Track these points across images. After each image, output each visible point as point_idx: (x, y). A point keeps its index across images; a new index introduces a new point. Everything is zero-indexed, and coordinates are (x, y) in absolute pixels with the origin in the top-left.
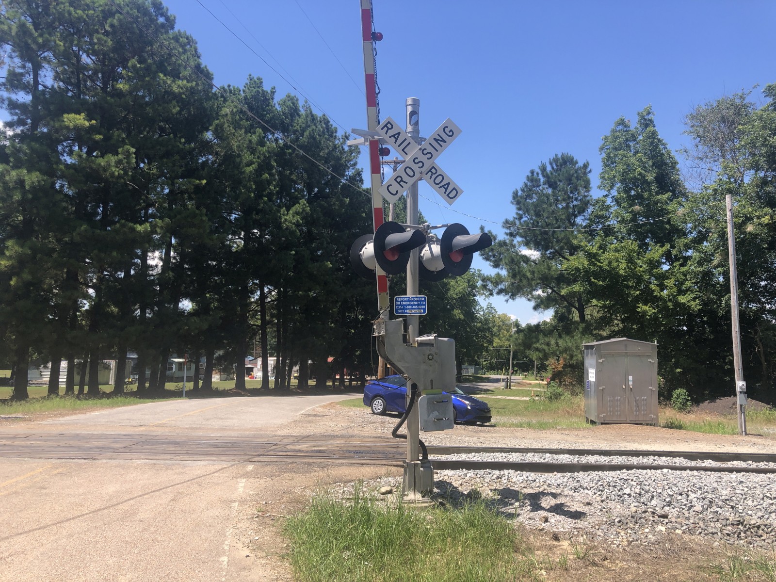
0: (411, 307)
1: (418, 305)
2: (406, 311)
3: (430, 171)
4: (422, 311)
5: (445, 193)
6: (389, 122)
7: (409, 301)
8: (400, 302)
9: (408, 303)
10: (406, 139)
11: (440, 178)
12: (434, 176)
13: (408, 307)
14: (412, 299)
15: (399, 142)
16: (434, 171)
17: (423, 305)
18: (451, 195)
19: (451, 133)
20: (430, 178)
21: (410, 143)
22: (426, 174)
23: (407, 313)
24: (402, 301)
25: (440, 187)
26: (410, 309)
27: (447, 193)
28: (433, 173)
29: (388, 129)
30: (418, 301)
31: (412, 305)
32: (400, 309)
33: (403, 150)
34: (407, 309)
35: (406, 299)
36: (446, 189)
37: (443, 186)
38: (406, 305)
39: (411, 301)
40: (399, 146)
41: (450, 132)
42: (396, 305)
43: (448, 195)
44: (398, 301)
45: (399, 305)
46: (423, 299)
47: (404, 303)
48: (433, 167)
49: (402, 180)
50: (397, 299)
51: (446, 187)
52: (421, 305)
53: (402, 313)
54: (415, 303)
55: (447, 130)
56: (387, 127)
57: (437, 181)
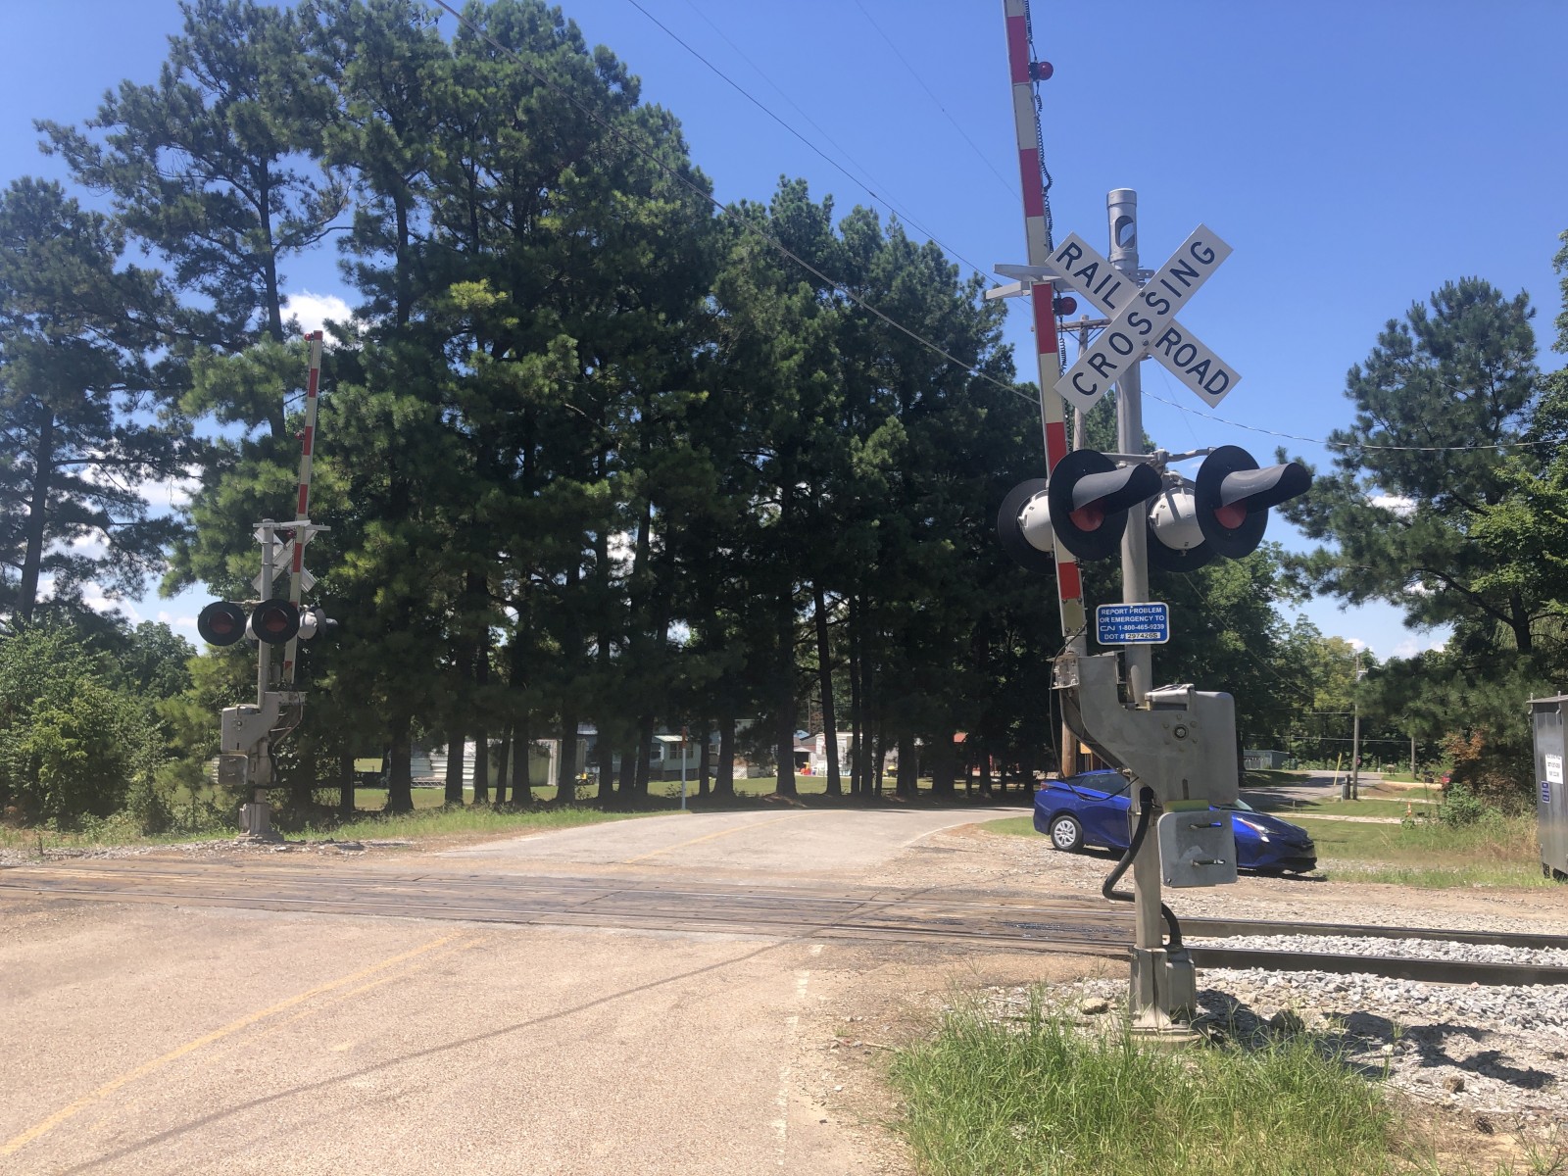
0: (1133, 627)
1: (1149, 623)
2: (1122, 636)
3: (1165, 338)
4: (1159, 634)
5: (1200, 382)
6: (1073, 245)
7: (1129, 615)
8: (1110, 616)
9: (1127, 619)
10: (1110, 276)
11: (1188, 352)
12: (1175, 349)
13: (1126, 628)
14: (1136, 611)
15: (1096, 282)
16: (1173, 337)
17: (1160, 622)
18: (1214, 387)
19: (1209, 256)
20: (1167, 354)
21: (1119, 284)
22: (1158, 345)
23: (1124, 640)
24: (1113, 615)
25: (1188, 372)
26: (1131, 631)
27: (1205, 382)
28: (1171, 343)
29: (1072, 258)
30: (1148, 614)
31: (1136, 624)
32: (1110, 632)
33: (1105, 299)
34: (1125, 632)
35: (1121, 611)
36: (1203, 375)
37: (1196, 369)
38: (1123, 624)
39: (1133, 614)
40: (1096, 292)
41: (1205, 253)
42: (1100, 624)
43: (1206, 387)
44: (1105, 616)
45: (1106, 624)
46: (1159, 610)
47: (1118, 620)
48: (1172, 330)
49: (1104, 363)
50: (1103, 612)
51: (1201, 369)
52: (1154, 621)
53: (1114, 640)
54: (1142, 619)
55: (1199, 250)
56: (1070, 255)
57: (1182, 359)
